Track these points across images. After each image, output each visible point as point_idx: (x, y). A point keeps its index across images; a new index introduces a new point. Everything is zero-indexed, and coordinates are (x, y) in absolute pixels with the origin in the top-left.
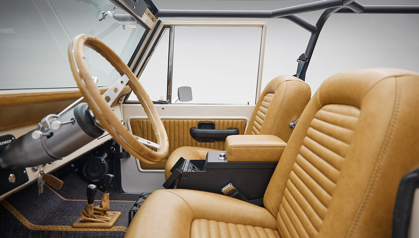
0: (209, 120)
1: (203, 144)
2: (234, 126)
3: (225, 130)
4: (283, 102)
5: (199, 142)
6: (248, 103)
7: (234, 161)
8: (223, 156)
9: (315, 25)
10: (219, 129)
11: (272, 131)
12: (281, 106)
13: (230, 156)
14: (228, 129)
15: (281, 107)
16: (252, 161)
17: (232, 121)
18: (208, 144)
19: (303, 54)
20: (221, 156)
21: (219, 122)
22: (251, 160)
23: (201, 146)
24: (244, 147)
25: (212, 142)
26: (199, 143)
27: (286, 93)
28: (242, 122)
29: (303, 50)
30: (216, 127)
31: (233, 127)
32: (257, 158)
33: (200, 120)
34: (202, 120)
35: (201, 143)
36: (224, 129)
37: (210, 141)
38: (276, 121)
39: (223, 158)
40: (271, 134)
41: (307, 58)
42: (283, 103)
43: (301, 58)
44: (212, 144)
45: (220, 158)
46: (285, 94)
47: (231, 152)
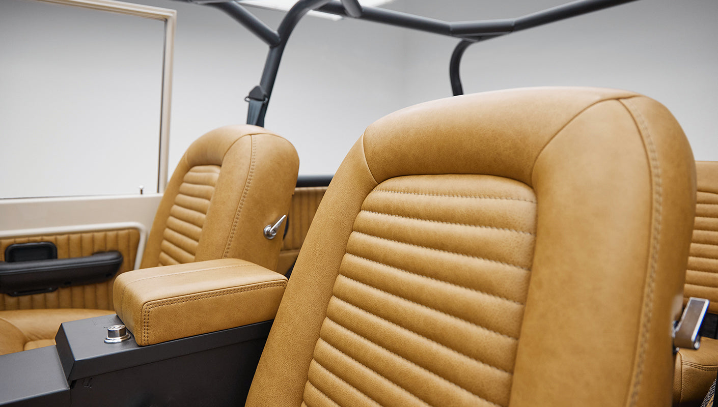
0: (38, 238)
1: (25, 299)
2: (110, 246)
3: (85, 257)
4: (248, 181)
5: (11, 295)
6: (142, 191)
7: (158, 341)
8: (118, 332)
9: (276, 32)
10: (69, 258)
11: (228, 248)
12: (245, 191)
13: (146, 331)
14: (94, 254)
15: (245, 193)
16: (205, 332)
17: (102, 234)
18: (39, 297)
19: (256, 89)
20: (112, 334)
21: (69, 239)
22: (204, 330)
23: (18, 307)
24: (183, 300)
25: (52, 291)
26: (11, 300)
27: (252, 160)
28: (129, 235)
29: (255, 80)
30: (60, 253)
31: (106, 248)
32: (219, 321)
33: (12, 241)
34: (18, 240)
35: (18, 300)
36: (82, 257)
37: (44, 290)
38: (235, 226)
39: (118, 339)
40: (226, 257)
41: (265, 96)
42: (249, 183)
43: (254, 95)
44: (51, 296)
45: (112, 340)
46: (252, 164)
47: (146, 321)
